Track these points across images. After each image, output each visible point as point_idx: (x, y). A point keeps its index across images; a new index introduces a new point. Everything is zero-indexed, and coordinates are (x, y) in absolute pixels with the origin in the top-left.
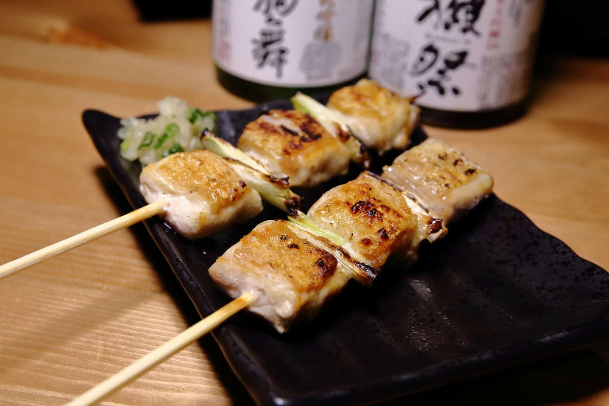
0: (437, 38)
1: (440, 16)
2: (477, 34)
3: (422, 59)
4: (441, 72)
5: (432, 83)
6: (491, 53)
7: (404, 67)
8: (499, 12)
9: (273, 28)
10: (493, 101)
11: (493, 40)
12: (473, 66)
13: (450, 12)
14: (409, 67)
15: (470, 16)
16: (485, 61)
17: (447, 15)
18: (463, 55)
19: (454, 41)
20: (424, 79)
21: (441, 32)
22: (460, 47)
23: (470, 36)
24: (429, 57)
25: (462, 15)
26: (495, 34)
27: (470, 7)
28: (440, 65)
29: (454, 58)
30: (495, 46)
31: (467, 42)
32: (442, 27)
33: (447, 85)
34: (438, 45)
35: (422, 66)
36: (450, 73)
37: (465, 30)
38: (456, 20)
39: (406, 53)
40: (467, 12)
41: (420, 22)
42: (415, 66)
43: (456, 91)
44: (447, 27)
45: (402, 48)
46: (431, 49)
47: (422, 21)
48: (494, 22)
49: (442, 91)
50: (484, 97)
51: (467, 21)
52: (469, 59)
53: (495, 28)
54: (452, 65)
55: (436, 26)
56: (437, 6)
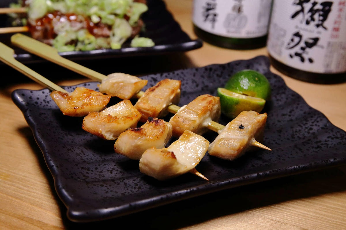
0: (301, 29)
1: (304, 16)
2: (325, 28)
3: (292, 40)
4: (303, 49)
5: (297, 54)
6: (333, 40)
7: (283, 44)
8: (339, 16)
10: (334, 69)
11: (335, 33)
12: (322, 47)
13: (310, 14)
14: (286, 44)
15: (321, 18)
16: (329, 44)
17: (308, 16)
18: (316, 40)
19: (311, 31)
20: (293, 52)
21: (304, 25)
22: (315, 35)
23: (321, 29)
24: (297, 39)
25: (316, 16)
26: (336, 29)
27: (321, 13)
28: (302, 44)
29: (311, 41)
30: (336, 37)
31: (319, 33)
32: (304, 22)
33: (306, 56)
34: (302, 33)
35: (292, 44)
36: (308, 50)
37: (318, 26)
38: (313, 19)
39: (284, 36)
40: (320, 15)
41: (292, 19)
42: (289, 44)
43: (311, 61)
44: (308, 23)
45: (282, 33)
46: (297, 35)
47: (294, 18)
48: (335, 22)
49: (303, 60)
50: (328, 66)
51: (319, 20)
52: (320, 43)
53: (336, 26)
54: (309, 45)
55: (301, 22)
56: (302, 10)
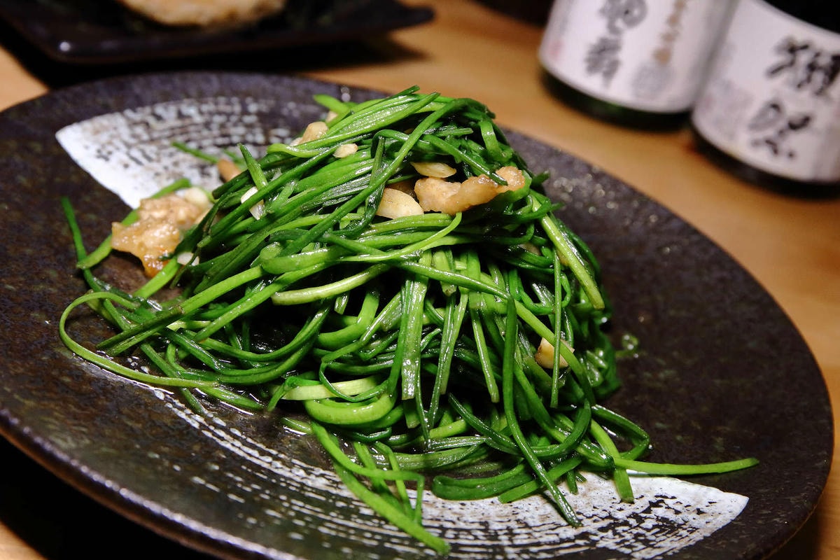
0: (786, 96)
1: (795, 73)
2: (829, 98)
3: (763, 115)
4: (781, 132)
5: (768, 142)
7: (740, 118)
9: (612, 37)
12: (817, 132)
13: (806, 72)
14: (747, 120)
15: (827, 81)
16: (830, 131)
17: (801, 73)
18: (806, 120)
20: (761, 136)
21: (791, 90)
22: (806, 110)
23: (820, 101)
24: (772, 114)
25: (818, 77)
28: (782, 124)
29: (796, 122)
31: (816, 106)
32: (793, 85)
33: (783, 147)
34: (785, 104)
35: (763, 121)
36: (790, 134)
37: (818, 93)
38: (809, 81)
39: (745, 105)
40: (826, 75)
41: (770, 76)
42: (754, 120)
43: (791, 155)
44: (799, 86)
46: (776, 106)
47: (774, 76)
49: (776, 151)
52: (813, 125)
54: (794, 126)
55: (788, 84)
56: (792, 63)
